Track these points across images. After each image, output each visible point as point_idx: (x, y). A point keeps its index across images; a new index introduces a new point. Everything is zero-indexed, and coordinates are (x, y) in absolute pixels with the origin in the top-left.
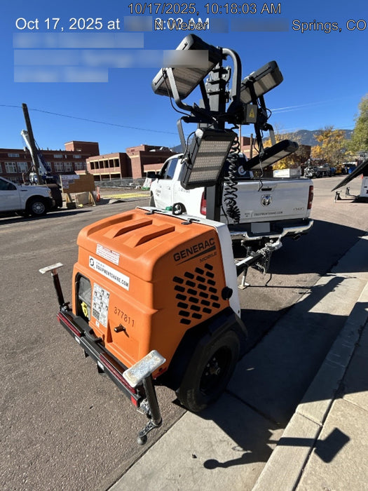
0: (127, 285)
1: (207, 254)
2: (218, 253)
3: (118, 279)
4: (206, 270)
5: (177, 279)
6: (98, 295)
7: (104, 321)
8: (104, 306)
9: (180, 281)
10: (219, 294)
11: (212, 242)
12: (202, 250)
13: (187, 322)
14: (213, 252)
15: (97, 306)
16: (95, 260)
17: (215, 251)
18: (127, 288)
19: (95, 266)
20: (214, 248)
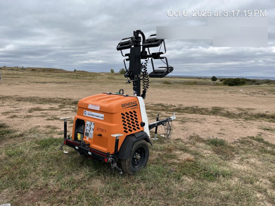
0: (103, 118)
1: (134, 107)
2: (138, 107)
3: (98, 116)
4: (134, 113)
5: (122, 114)
6: (89, 125)
7: (91, 136)
8: (92, 129)
9: (124, 115)
10: (139, 124)
11: (136, 102)
12: (132, 105)
13: (127, 132)
14: (136, 106)
15: (88, 131)
16: (87, 112)
17: (137, 106)
18: (103, 119)
19: (87, 114)
20: (137, 105)
